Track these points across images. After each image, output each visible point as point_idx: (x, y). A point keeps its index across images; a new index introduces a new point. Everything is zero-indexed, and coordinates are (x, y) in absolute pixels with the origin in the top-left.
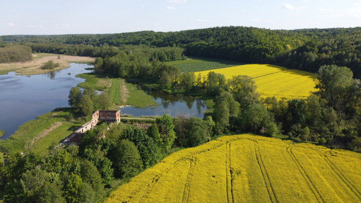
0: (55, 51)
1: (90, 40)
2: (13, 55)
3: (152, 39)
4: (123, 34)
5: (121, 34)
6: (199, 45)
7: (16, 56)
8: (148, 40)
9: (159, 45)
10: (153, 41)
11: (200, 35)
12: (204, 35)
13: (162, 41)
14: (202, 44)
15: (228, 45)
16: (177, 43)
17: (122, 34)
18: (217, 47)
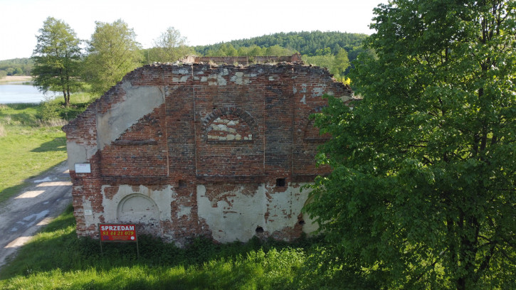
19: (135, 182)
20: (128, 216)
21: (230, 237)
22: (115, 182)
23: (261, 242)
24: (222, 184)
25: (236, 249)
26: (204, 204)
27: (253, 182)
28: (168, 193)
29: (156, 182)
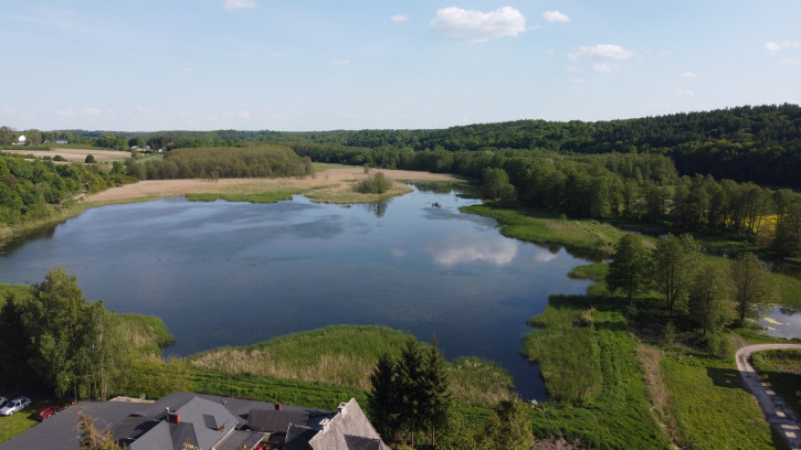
0: (342, 158)
1: (399, 139)
2: (277, 163)
3: (561, 137)
4: (474, 126)
5: (469, 127)
6: (715, 150)
7: (283, 164)
8: (551, 137)
9: (583, 148)
10: (564, 141)
12: (715, 126)
13: (590, 140)
14: (722, 148)
16: (638, 144)
18: (779, 153)
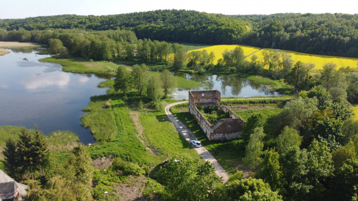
1: (6, 24)
3: (85, 23)
5: (37, 18)
6: (150, 28)
8: (81, 23)
9: (96, 28)
10: (87, 25)
11: (144, 17)
12: (149, 18)
13: (99, 24)
14: (153, 27)
15: (186, 27)
16: (120, 26)
17: (39, 17)
18: (173, 29)
19: (218, 133)
20: (217, 137)
21: (228, 139)
22: (216, 133)
23: (233, 139)
24: (228, 133)
25: (230, 141)
26: (226, 135)
27: (232, 132)
28: (222, 134)
29: (220, 133)
